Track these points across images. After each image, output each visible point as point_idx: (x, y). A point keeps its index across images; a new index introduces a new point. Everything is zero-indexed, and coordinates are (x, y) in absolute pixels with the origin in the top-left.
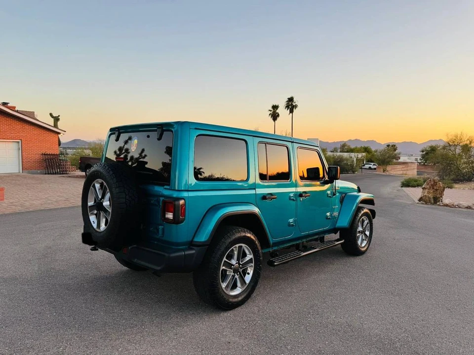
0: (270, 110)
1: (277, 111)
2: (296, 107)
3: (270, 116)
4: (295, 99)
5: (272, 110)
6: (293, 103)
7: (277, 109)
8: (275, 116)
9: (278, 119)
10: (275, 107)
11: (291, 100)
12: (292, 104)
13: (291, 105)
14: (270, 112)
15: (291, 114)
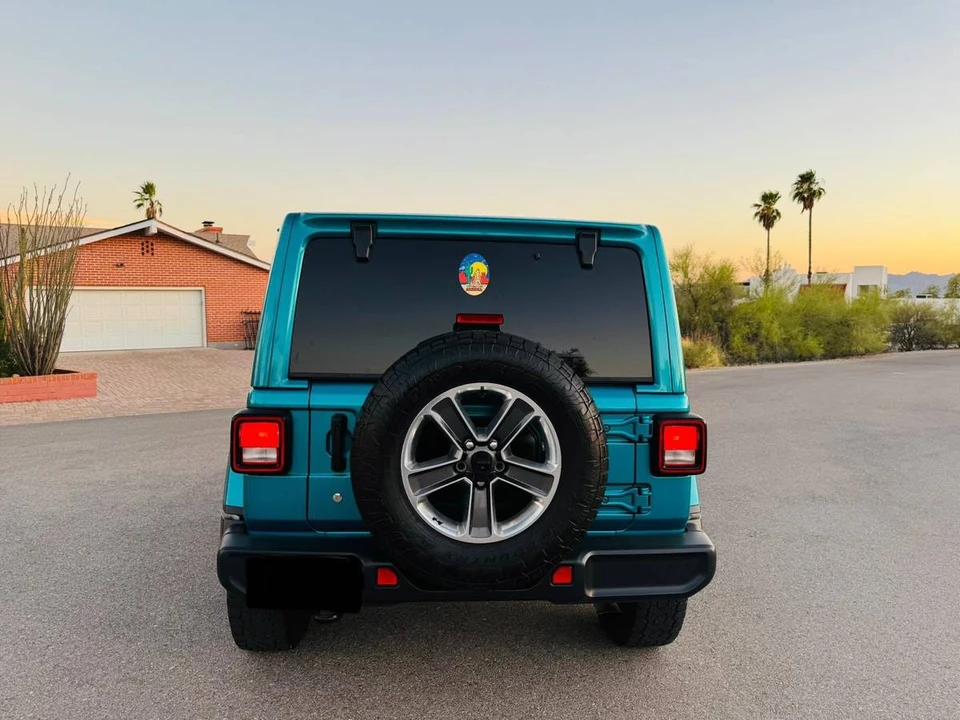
0: (756, 205)
1: (775, 206)
2: (820, 193)
3: (758, 218)
4: (817, 178)
5: (762, 203)
6: (813, 186)
7: (775, 202)
8: (768, 219)
9: (777, 223)
10: (769, 198)
11: (807, 178)
12: (810, 189)
13: (807, 192)
14: (756, 210)
15: (807, 212)
